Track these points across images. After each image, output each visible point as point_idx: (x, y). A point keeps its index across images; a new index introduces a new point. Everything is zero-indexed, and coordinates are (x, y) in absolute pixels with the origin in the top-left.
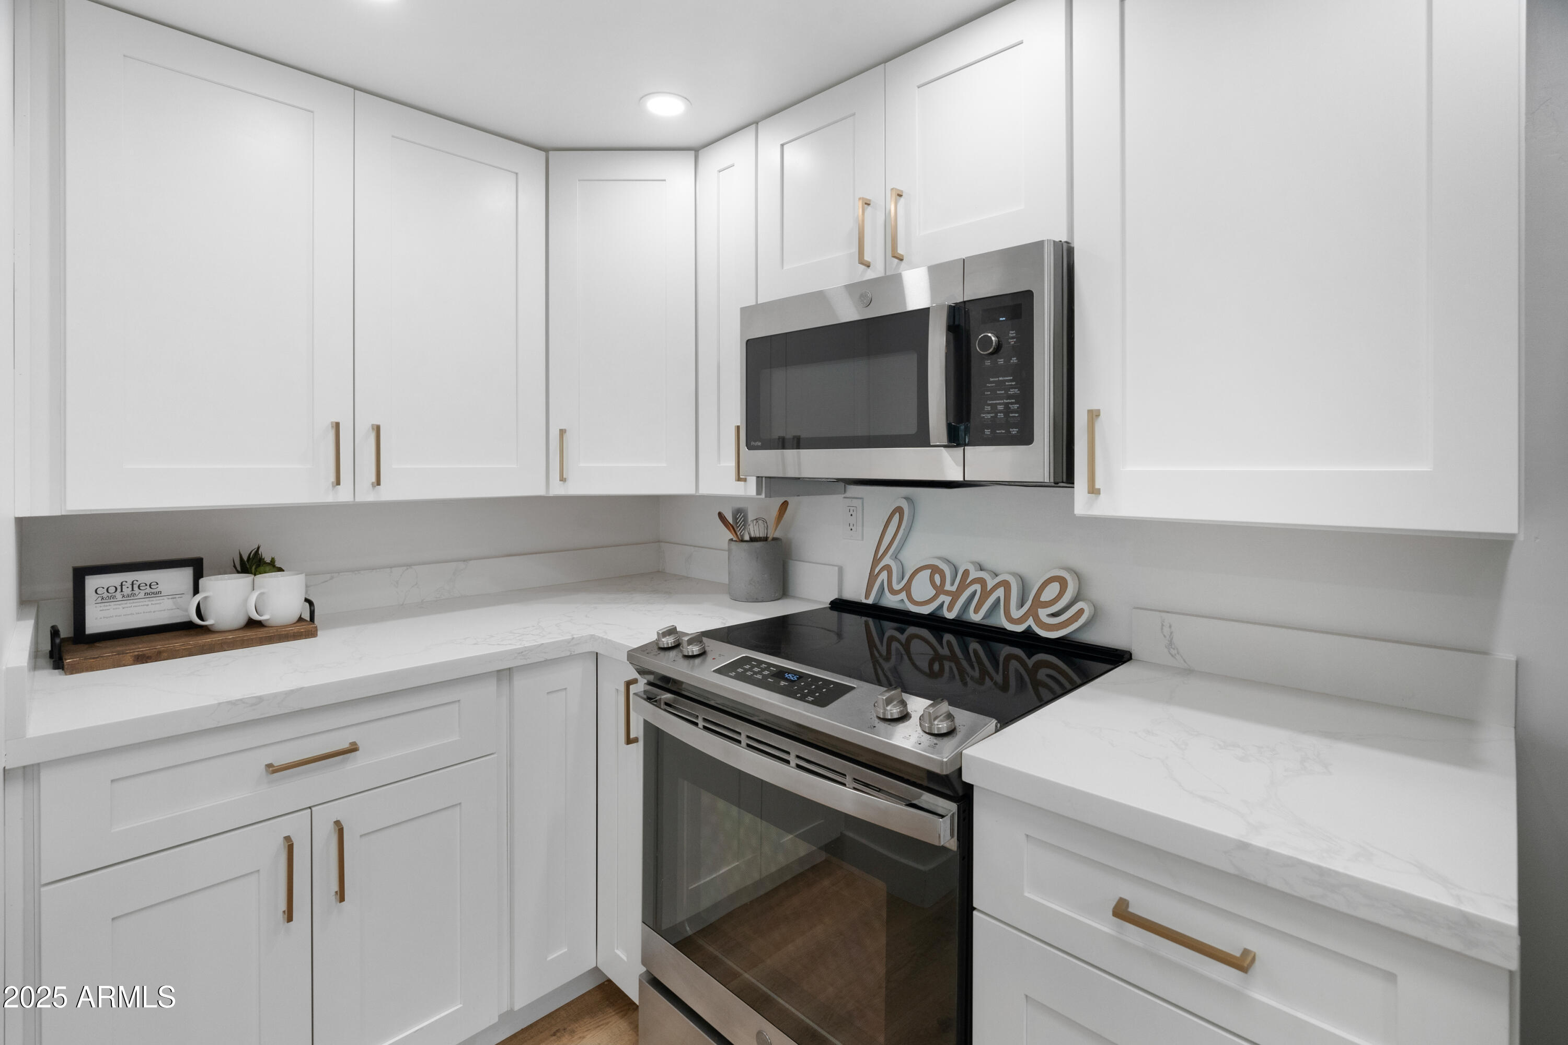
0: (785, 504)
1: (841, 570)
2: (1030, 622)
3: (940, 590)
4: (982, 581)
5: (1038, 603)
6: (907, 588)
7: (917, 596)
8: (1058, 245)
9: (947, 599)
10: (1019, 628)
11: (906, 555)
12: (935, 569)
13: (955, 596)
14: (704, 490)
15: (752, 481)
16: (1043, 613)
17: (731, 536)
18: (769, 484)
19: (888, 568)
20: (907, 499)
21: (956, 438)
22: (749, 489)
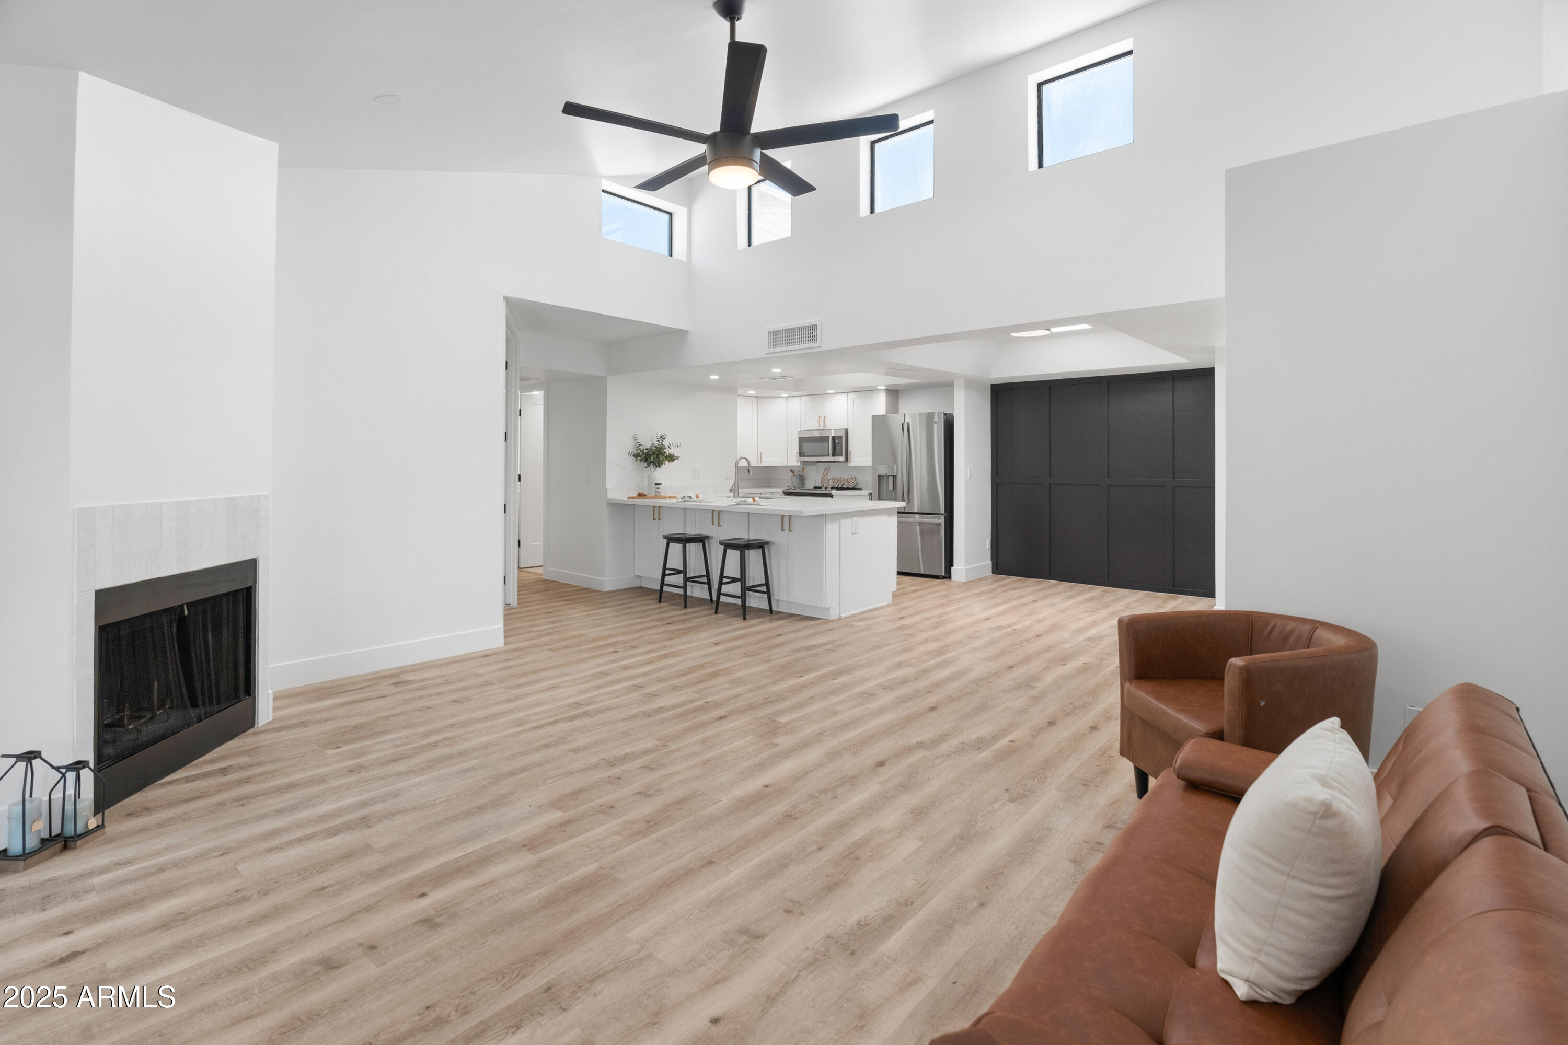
0: (804, 468)
1: (815, 481)
2: (848, 486)
3: (834, 482)
4: (841, 480)
5: (849, 482)
6: (828, 483)
7: (830, 484)
8: (846, 429)
9: (835, 484)
10: (846, 487)
11: (828, 477)
12: (833, 478)
13: (836, 483)
14: (788, 465)
15: (799, 462)
16: (850, 484)
17: (792, 474)
18: (803, 463)
19: (825, 479)
20: (829, 466)
21: (834, 455)
22: (799, 464)
